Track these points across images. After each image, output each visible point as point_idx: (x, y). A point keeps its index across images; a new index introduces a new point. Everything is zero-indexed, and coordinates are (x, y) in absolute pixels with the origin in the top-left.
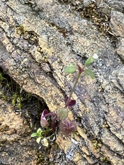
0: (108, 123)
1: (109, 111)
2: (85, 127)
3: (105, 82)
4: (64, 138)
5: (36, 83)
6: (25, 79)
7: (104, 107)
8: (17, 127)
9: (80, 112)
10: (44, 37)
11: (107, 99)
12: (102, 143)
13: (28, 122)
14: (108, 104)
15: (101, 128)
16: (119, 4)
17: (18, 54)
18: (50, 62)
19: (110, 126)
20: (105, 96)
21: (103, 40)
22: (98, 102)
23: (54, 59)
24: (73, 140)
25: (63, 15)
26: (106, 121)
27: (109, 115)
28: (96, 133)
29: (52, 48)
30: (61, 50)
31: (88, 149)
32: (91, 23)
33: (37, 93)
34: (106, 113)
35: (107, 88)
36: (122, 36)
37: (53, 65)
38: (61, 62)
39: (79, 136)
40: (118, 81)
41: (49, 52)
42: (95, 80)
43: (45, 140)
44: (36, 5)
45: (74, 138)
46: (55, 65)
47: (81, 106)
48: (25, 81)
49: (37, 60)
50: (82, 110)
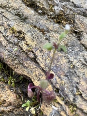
0: (80, 90)
1: (80, 81)
2: (62, 95)
3: (75, 61)
4: (47, 106)
5: (25, 67)
6: (16, 64)
7: (76, 79)
8: (12, 101)
9: (57, 85)
10: (29, 34)
11: (77, 73)
12: (77, 107)
13: (20, 97)
14: (79, 76)
15: (75, 95)
16: (80, 10)
17: (10, 47)
18: (34, 51)
19: (82, 93)
20: (76, 71)
21: (71, 36)
22: (71, 76)
23: (36, 49)
24: (53, 107)
25: (42, 21)
26: (78, 89)
27: (80, 85)
28: (71, 99)
29: (35, 42)
30: (42, 42)
31: (66, 113)
32: (61, 26)
33: (25, 74)
34: (78, 83)
35: (77, 65)
36: (84, 31)
37: (36, 53)
38: (41, 51)
39: (58, 103)
40: (85, 59)
41: (33, 44)
42: (67, 60)
43: (32, 109)
44: (23, 16)
45: (54, 105)
46: (38, 53)
47: (58, 80)
48: (16, 66)
49: (24, 50)
50: (59, 83)
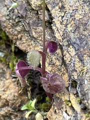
4: (55, 112)
5: (33, 38)
6: (19, 32)
9: (75, 73)
18: (50, 9)
23: (55, 5)
24: (65, 114)
39: (72, 107)
46: (55, 12)
47: (78, 65)
48: (19, 36)
49: (33, 6)
50: (78, 70)
